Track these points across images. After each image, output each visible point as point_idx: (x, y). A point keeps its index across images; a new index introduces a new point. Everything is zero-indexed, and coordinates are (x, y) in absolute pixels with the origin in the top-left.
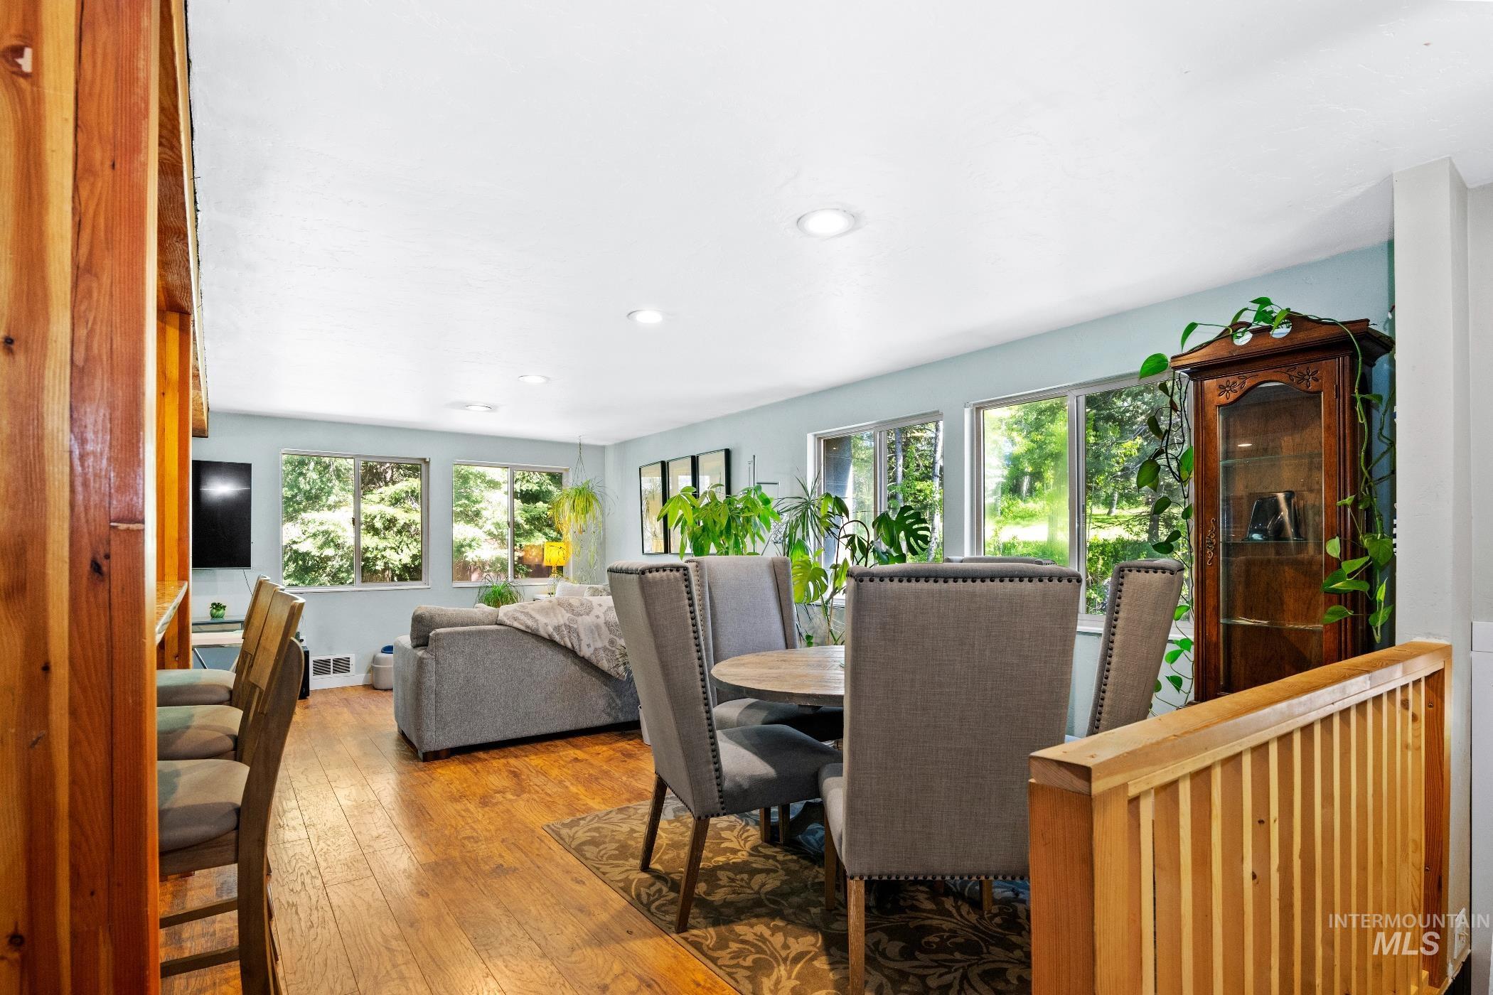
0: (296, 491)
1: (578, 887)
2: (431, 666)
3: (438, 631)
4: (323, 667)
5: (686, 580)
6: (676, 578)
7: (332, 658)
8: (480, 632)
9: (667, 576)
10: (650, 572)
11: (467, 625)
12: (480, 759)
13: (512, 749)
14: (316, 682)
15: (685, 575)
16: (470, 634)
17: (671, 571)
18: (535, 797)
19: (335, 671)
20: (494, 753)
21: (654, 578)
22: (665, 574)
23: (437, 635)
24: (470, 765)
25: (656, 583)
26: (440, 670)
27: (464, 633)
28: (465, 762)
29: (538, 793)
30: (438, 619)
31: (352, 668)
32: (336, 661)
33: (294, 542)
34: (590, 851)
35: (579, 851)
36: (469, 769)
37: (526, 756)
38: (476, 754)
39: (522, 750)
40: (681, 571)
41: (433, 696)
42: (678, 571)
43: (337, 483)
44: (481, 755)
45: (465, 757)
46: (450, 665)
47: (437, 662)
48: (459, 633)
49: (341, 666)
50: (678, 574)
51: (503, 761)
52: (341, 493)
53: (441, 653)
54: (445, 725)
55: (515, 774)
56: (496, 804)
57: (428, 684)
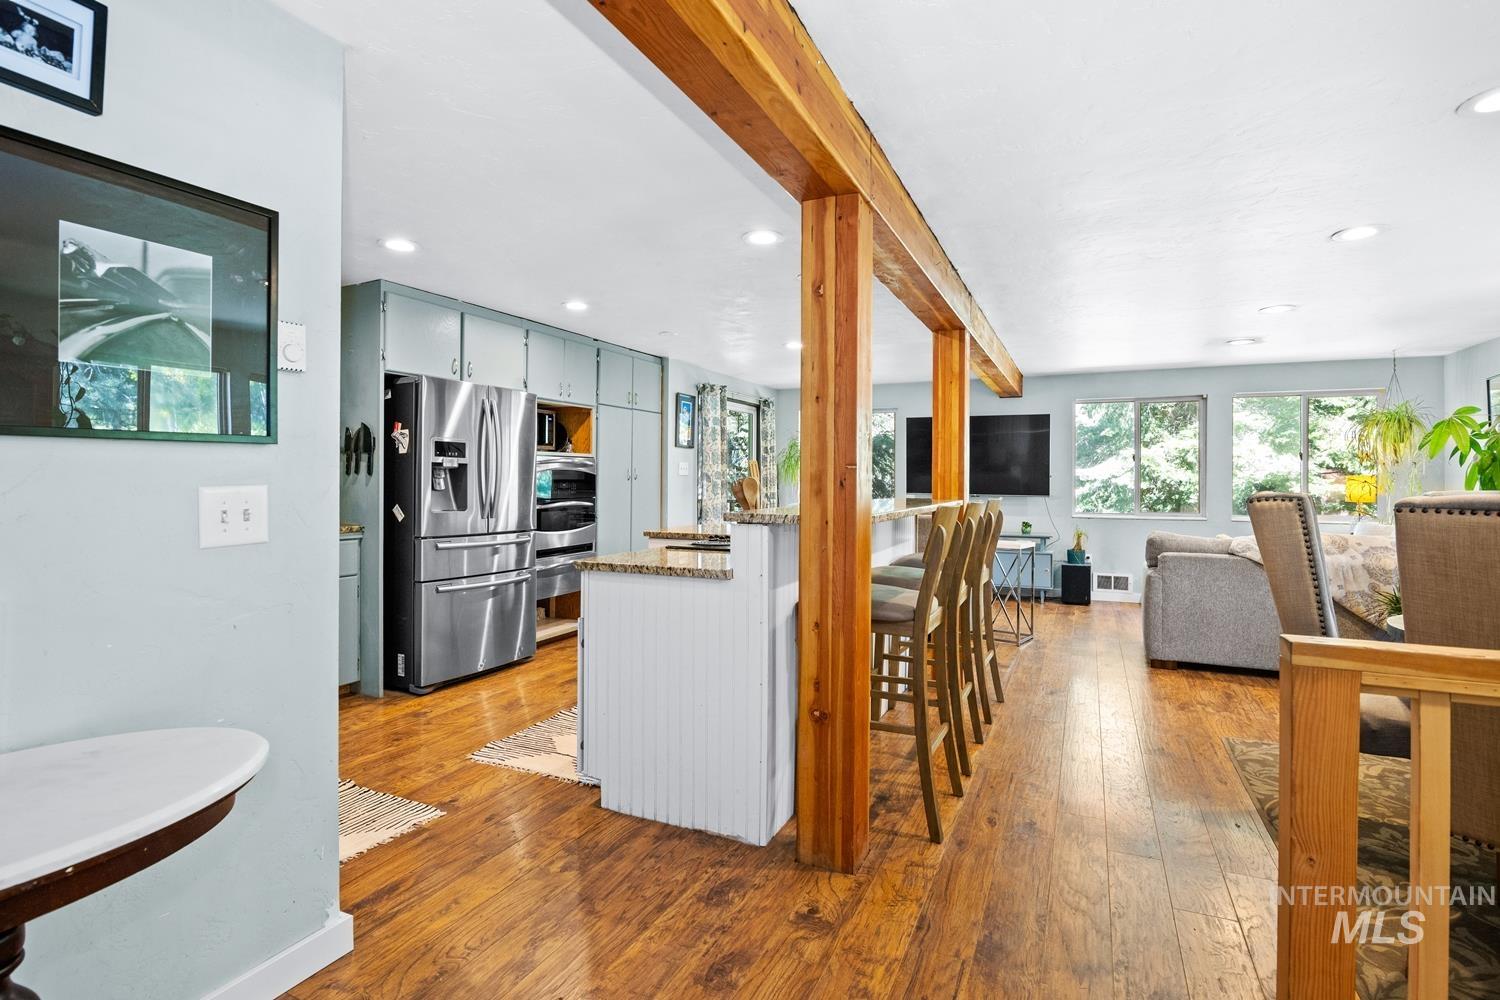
0: (1117, 430)
1: (1218, 785)
2: (1158, 585)
3: (1165, 554)
4: (1105, 582)
5: (1300, 510)
6: (1287, 508)
7: (1113, 575)
8: (1206, 560)
9: (1278, 505)
10: (1259, 501)
11: (1196, 552)
12: (1203, 677)
13: (1242, 677)
14: (1097, 594)
15: (1299, 505)
16: (1196, 559)
17: (1283, 500)
18: (1234, 717)
19: (1115, 588)
20: (1221, 676)
21: (1262, 506)
22: (1275, 503)
23: (1164, 557)
24: (1190, 680)
25: (1263, 511)
26: (1167, 589)
27: (1190, 558)
28: (1187, 676)
29: (1240, 714)
30: (1167, 544)
31: (1130, 587)
32: (1116, 578)
33: (1114, 477)
34: (1251, 767)
35: (1242, 764)
36: (1189, 682)
37: (1253, 686)
38: (1203, 673)
39: (1252, 681)
40: (1295, 501)
41: (1160, 611)
42: (1291, 500)
43: (1153, 420)
44: (1208, 675)
45: (1191, 673)
46: (1176, 586)
47: (1164, 582)
48: (1185, 558)
49: (1121, 583)
50: (1290, 504)
51: (1226, 684)
52: (1157, 429)
53: (1167, 574)
54: (1171, 639)
55: (1229, 697)
56: (1191, 711)
57: (1155, 599)
